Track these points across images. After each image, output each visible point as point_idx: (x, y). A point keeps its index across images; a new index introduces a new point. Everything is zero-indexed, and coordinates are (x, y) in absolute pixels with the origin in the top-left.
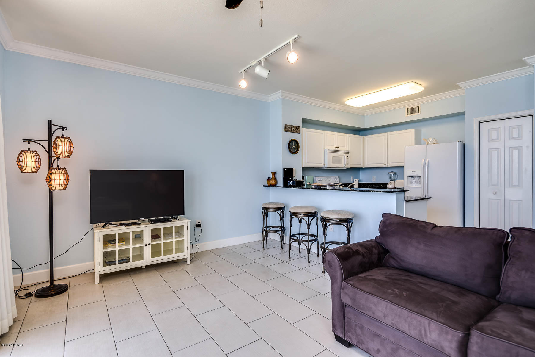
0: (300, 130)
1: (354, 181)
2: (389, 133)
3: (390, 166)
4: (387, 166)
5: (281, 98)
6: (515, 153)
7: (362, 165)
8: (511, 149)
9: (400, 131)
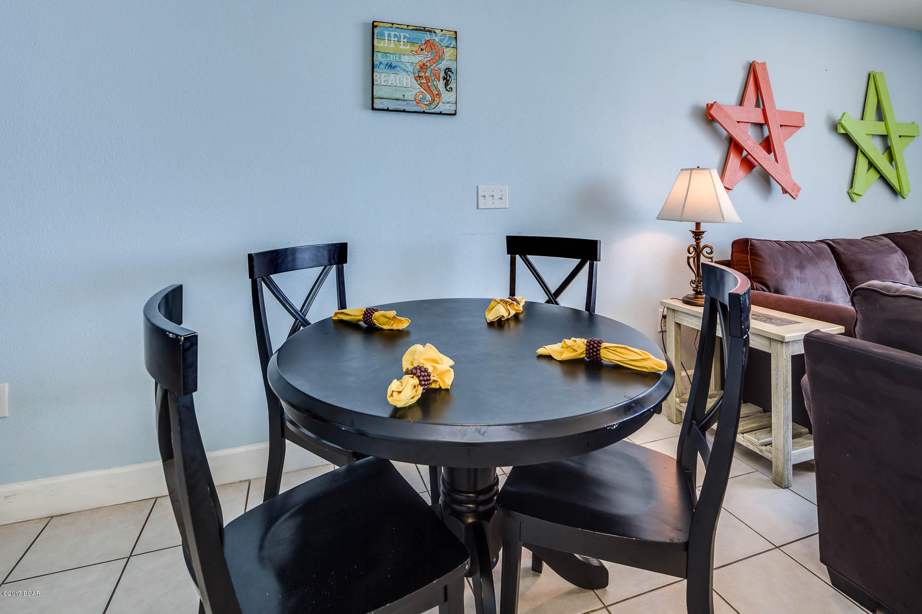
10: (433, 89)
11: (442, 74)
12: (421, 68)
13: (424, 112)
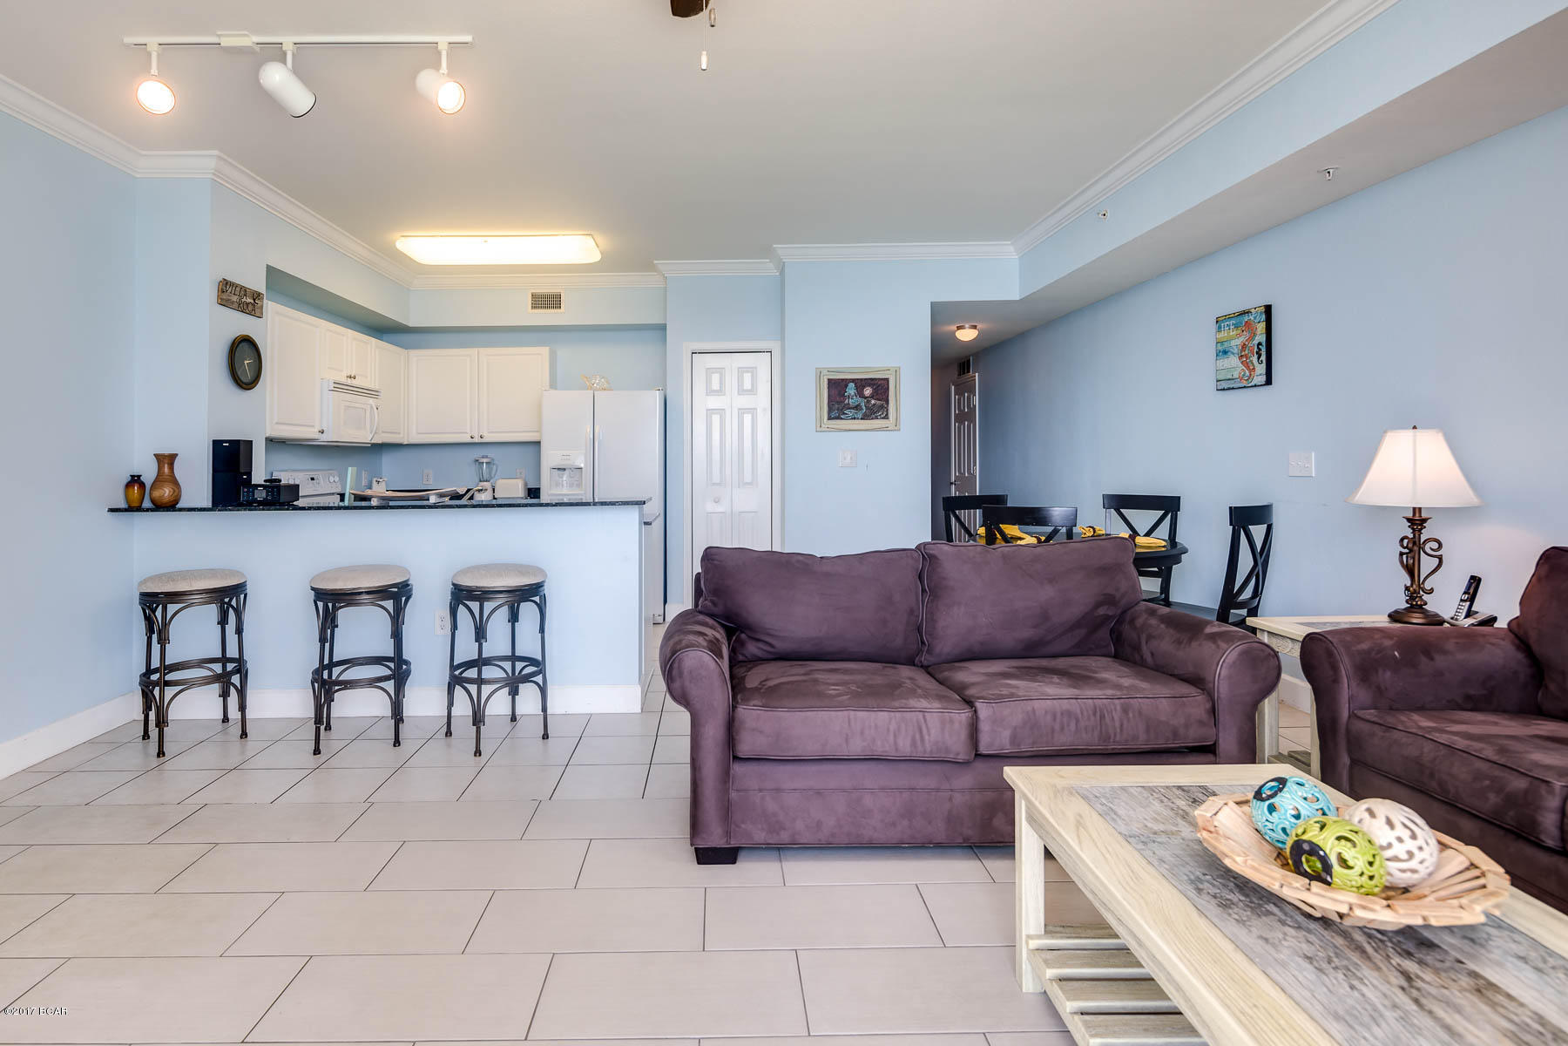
0: (262, 307)
1: (375, 483)
2: (482, 350)
3: (484, 440)
4: (477, 440)
5: (210, 176)
6: (747, 418)
7: (401, 435)
8: (742, 411)
9: (510, 349)
10: (1250, 364)
11: (1256, 349)
12: (1243, 347)
13: (1245, 387)
